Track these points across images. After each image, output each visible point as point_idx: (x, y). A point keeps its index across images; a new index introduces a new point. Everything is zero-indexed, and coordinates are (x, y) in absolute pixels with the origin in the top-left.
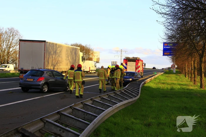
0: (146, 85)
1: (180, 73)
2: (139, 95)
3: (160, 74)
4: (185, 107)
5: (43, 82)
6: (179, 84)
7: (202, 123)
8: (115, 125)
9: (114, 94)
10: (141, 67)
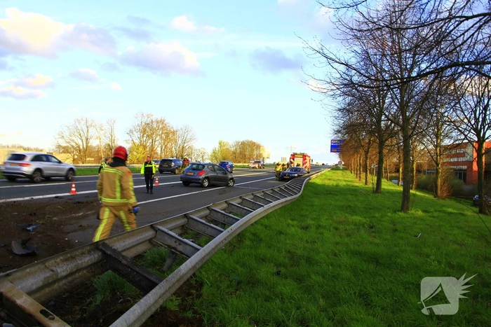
0: (310, 181)
1: (346, 169)
2: (301, 192)
3: (327, 170)
4: (350, 206)
5: (203, 176)
6: (345, 181)
7: (366, 225)
8: (266, 228)
9: (272, 191)
10: (308, 162)
